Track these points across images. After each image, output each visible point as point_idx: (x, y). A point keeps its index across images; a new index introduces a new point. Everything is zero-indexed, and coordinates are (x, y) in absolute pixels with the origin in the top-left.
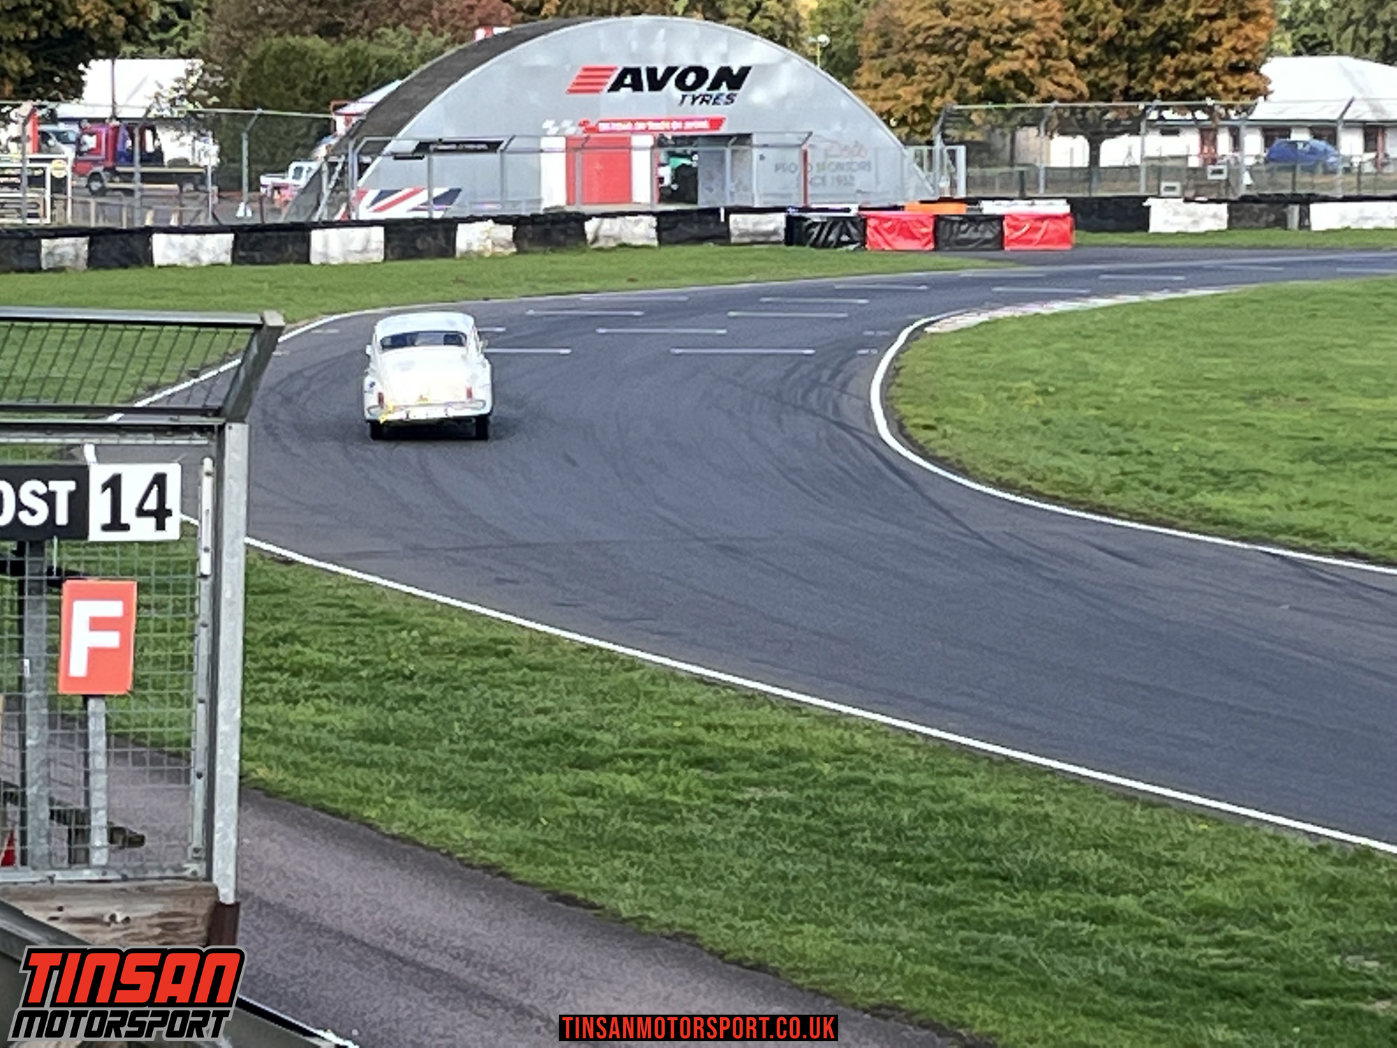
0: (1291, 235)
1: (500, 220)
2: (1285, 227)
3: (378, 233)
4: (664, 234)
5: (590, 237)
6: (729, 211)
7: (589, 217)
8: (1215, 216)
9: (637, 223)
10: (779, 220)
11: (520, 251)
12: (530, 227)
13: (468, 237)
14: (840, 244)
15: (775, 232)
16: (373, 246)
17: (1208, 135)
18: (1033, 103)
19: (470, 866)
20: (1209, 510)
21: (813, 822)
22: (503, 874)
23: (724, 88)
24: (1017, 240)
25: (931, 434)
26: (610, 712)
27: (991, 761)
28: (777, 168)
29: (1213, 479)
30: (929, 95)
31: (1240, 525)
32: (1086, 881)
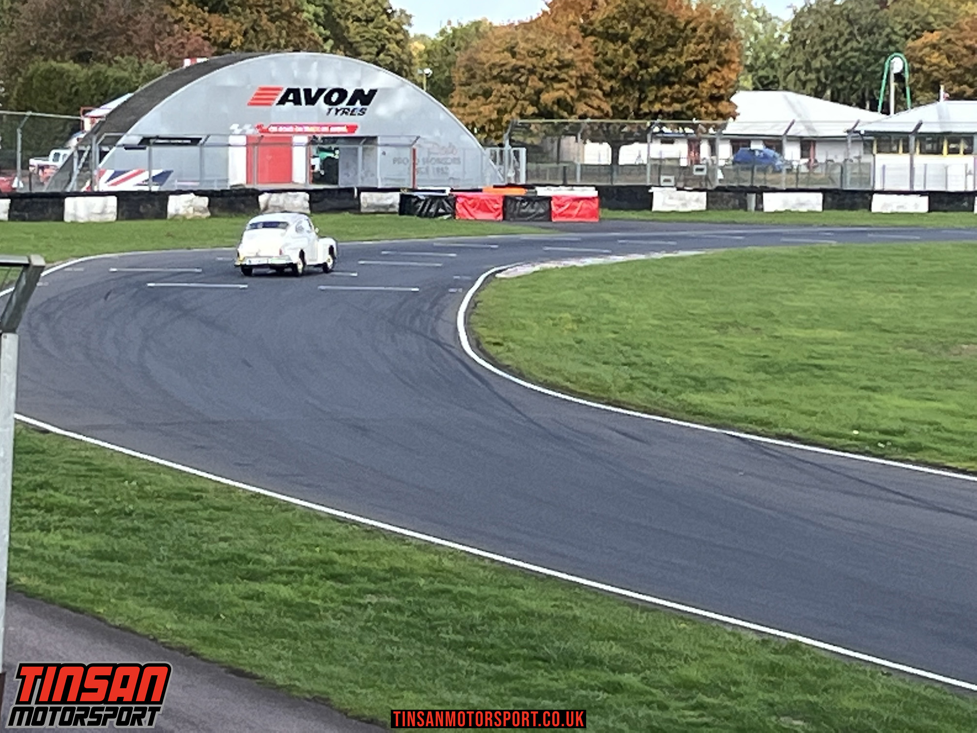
0: (750, 215)
1: (199, 193)
2: (746, 209)
3: (113, 200)
4: (314, 205)
5: (262, 206)
6: (360, 190)
7: (262, 192)
8: (697, 200)
9: (296, 197)
10: (395, 198)
11: (213, 215)
12: (219, 199)
13: (176, 205)
14: (437, 214)
15: (392, 206)
16: (109, 210)
17: (694, 145)
18: (573, 120)
19: (171, 649)
20: (690, 404)
21: (411, 620)
22: (192, 654)
23: (358, 104)
24: (561, 215)
25: (499, 349)
26: (271, 541)
27: (536, 577)
28: (395, 161)
29: (693, 383)
30: (500, 112)
31: (711, 415)
32: (601, 663)
